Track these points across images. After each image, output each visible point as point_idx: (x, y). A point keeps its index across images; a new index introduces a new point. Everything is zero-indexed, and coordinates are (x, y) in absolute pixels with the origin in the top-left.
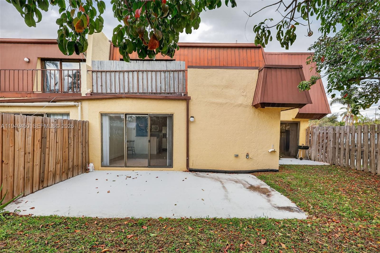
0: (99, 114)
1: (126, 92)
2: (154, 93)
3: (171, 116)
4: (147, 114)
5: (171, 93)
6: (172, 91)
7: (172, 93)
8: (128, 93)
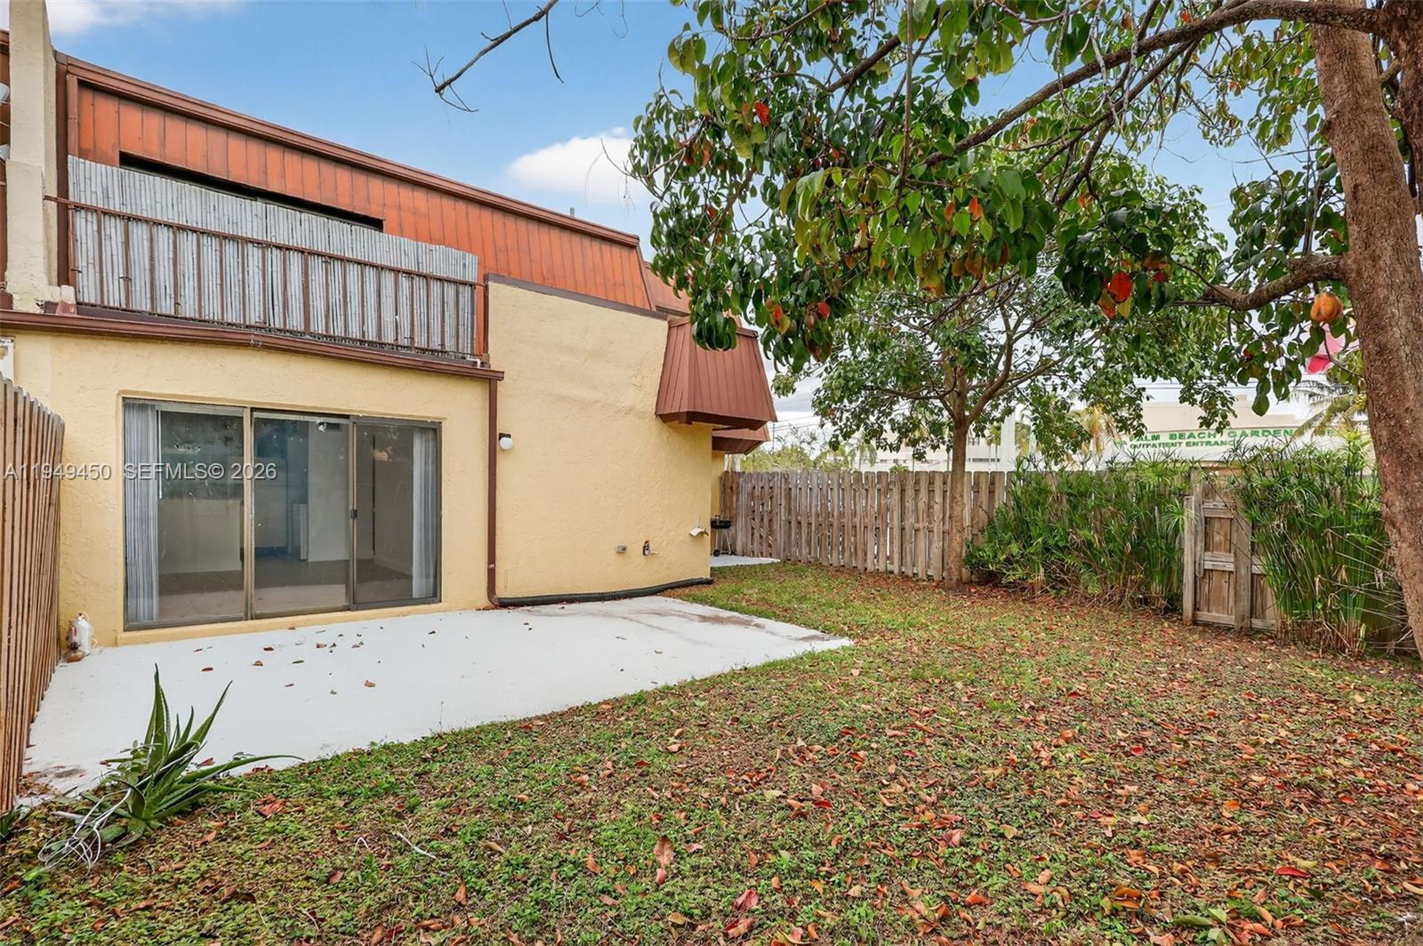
0: (117, 399)
1: (253, 323)
2: (371, 343)
3: (433, 430)
4: (347, 417)
5: (432, 351)
6: (436, 344)
7: (436, 351)
8: (261, 328)
